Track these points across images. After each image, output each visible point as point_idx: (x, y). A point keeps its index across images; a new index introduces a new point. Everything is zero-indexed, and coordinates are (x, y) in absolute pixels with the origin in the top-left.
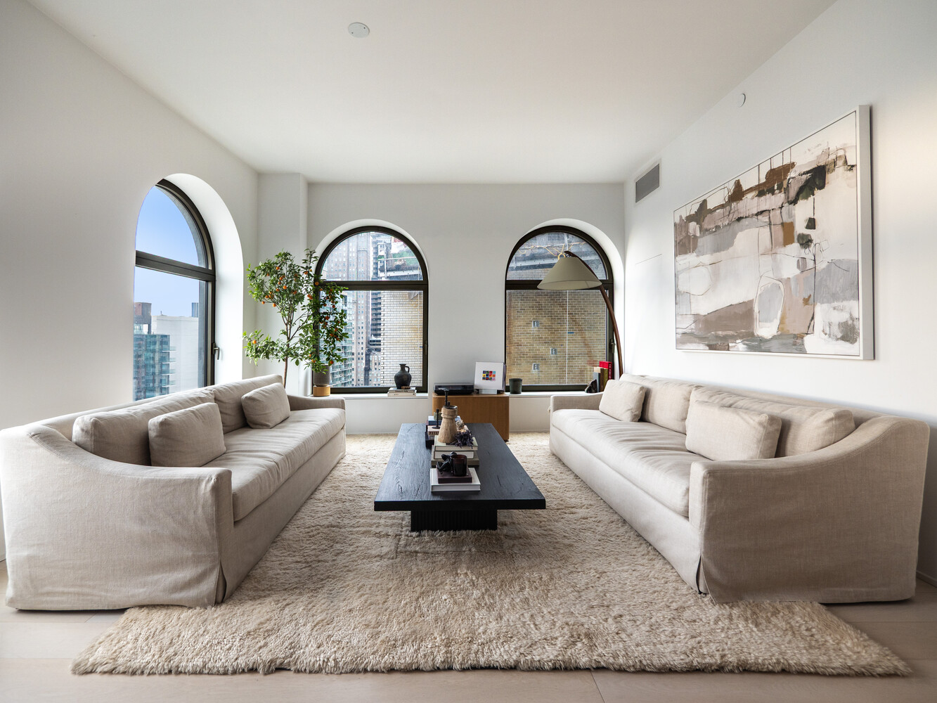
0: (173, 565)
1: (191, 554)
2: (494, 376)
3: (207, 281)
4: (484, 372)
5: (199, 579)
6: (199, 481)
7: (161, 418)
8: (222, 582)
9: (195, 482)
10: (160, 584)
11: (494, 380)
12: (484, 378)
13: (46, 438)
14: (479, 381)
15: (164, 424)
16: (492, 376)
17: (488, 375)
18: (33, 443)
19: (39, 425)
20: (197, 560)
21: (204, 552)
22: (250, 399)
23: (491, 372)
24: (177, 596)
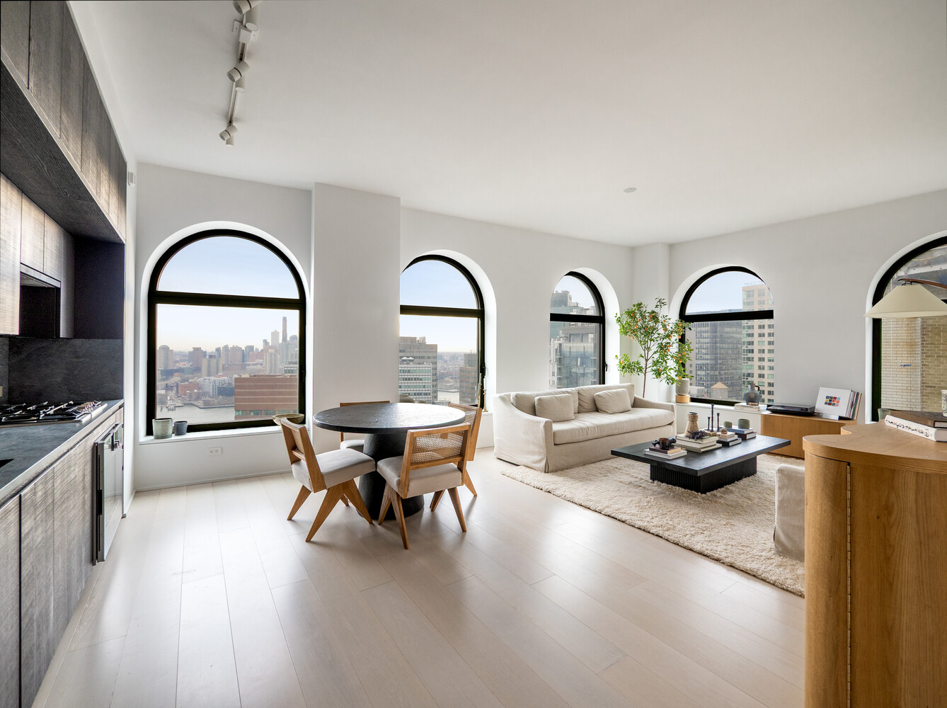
0: (533, 453)
1: (537, 450)
2: (838, 402)
3: (600, 324)
4: (827, 397)
5: (540, 461)
6: (540, 422)
7: (538, 397)
8: (547, 464)
9: (538, 422)
10: (529, 459)
11: (837, 405)
12: (826, 403)
13: (503, 399)
14: (820, 406)
15: (539, 400)
16: (835, 402)
17: (831, 401)
18: (499, 400)
19: (502, 394)
20: (540, 454)
21: (541, 451)
22: (599, 396)
23: (835, 398)
24: (534, 465)
